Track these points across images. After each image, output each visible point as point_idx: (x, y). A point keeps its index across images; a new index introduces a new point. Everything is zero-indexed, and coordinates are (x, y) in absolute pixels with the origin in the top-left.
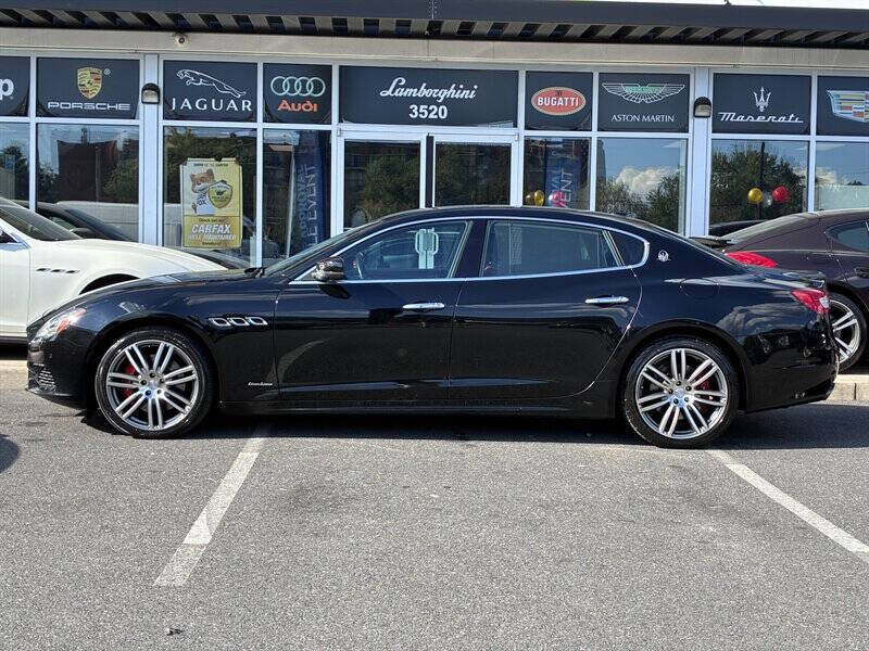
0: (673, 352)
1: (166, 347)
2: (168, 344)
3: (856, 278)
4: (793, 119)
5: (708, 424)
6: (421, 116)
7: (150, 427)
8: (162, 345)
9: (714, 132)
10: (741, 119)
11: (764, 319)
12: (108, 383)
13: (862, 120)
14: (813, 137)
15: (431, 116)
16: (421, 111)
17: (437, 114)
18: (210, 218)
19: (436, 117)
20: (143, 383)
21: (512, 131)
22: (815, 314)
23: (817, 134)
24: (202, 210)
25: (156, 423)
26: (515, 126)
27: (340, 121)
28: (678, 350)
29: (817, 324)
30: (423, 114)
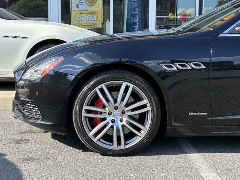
1: (127, 86)
2: (129, 84)
7: (115, 147)
8: (125, 85)
12: (84, 114)
18: (86, 12)
20: (110, 114)
24: (81, 8)
25: (119, 144)
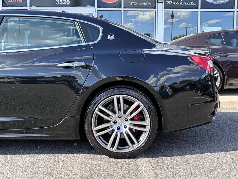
0: (115, 97)
3: (218, 57)
4: (193, 3)
5: (138, 142)
6: (60, 4)
9: (164, 8)
10: (174, 3)
11: (179, 75)
13: (217, 3)
14: (199, 10)
15: (64, 4)
16: (60, 2)
17: (66, 3)
19: (66, 4)
21: (93, 8)
22: (205, 71)
23: (201, 8)
26: (94, 7)
27: (31, 6)
28: (118, 96)
29: (206, 77)
30: (61, 3)
